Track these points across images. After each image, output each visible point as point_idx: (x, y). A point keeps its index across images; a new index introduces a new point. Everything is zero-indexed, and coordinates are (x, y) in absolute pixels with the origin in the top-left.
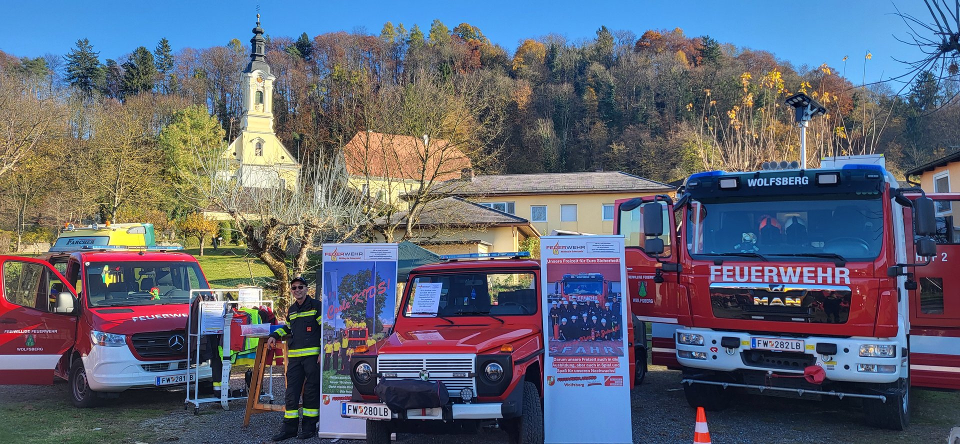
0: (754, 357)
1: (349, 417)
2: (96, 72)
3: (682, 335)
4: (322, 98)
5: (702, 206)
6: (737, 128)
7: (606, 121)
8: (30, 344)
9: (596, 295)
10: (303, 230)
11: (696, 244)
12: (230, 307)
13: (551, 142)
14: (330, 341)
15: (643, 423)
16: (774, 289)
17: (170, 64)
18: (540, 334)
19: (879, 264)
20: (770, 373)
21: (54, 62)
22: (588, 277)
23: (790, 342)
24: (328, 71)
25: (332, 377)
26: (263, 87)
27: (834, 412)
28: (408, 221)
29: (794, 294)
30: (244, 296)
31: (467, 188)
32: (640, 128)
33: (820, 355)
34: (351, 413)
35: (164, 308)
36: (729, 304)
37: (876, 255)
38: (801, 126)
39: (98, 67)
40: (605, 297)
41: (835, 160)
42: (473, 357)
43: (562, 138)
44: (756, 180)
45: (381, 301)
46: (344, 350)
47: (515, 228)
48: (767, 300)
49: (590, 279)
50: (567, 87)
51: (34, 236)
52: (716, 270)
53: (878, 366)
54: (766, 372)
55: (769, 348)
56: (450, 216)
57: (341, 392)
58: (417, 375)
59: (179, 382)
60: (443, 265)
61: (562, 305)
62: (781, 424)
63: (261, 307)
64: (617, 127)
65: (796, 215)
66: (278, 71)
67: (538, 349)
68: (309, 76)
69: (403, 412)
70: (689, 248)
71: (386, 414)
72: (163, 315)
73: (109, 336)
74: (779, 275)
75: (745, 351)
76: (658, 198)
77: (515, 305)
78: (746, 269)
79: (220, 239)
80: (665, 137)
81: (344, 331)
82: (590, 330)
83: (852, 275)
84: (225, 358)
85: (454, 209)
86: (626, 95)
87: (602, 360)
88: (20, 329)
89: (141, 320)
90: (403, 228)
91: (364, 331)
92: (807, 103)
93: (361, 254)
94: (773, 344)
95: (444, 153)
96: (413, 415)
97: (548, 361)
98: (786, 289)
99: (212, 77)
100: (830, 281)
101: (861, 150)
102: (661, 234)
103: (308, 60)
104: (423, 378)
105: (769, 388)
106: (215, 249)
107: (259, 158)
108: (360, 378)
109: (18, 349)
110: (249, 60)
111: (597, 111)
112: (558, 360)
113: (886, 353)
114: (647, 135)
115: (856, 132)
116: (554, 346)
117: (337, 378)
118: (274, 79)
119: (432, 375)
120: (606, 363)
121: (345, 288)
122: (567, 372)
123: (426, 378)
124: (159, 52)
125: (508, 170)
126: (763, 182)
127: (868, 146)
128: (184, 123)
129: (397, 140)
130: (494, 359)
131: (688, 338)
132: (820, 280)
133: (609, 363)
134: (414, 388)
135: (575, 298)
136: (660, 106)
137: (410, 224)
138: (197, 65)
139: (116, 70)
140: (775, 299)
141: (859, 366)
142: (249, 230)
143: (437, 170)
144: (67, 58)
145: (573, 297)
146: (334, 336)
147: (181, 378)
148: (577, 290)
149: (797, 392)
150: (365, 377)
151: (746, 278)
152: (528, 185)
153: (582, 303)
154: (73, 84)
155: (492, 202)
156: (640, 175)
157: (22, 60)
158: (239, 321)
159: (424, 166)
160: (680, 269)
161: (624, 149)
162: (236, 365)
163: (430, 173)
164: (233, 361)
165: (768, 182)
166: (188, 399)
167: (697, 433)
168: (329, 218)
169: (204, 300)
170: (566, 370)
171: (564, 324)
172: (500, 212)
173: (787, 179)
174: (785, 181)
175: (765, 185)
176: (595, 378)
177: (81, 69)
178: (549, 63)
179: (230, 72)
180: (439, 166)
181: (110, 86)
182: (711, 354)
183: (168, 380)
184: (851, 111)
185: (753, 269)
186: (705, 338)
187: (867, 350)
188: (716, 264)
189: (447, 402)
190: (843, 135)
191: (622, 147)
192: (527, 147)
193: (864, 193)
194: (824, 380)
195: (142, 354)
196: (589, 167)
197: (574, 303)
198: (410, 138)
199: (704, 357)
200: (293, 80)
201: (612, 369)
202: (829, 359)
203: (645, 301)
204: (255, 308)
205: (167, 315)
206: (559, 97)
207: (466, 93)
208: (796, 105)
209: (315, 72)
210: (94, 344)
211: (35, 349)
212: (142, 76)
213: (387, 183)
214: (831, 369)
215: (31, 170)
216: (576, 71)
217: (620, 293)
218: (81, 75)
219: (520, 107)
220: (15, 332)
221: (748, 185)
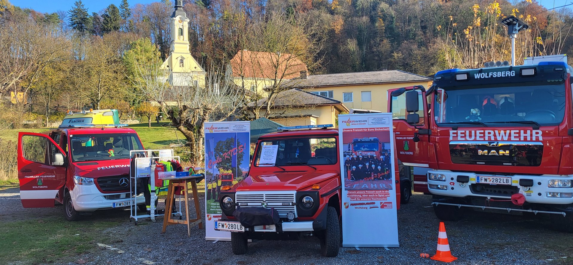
0: (478, 189)
1: (219, 230)
2: (87, 20)
3: (431, 175)
4: (218, 31)
5: (445, 92)
6: (470, 40)
7: (389, 38)
8: (40, 184)
9: (374, 151)
10: (202, 112)
11: (441, 118)
12: (153, 161)
13: (356, 53)
14: (210, 182)
15: (407, 230)
16: (492, 144)
17: (129, 14)
18: (339, 176)
19: (562, 127)
20: (489, 198)
21: (63, 16)
22: (369, 140)
23: (502, 179)
24: (221, 15)
25: (212, 204)
26: (183, 26)
27: (531, 220)
28: (267, 104)
29: (504, 148)
30: (163, 154)
31: (303, 83)
32: (411, 43)
33: (522, 187)
34: (220, 228)
35: (117, 161)
36: (464, 153)
37: (560, 121)
38: (512, 37)
39: (88, 17)
40: (380, 153)
41: (533, 59)
42: (294, 192)
43: (363, 50)
44: (480, 74)
45: (240, 157)
46: (219, 187)
47: (333, 107)
48: (487, 152)
49: (370, 141)
50: (365, 19)
51: (56, 117)
52: (453, 133)
53: (561, 193)
54: (486, 198)
55: (488, 182)
56: (293, 100)
57: (218, 212)
58: (260, 204)
59: (126, 205)
60: (278, 133)
61: (353, 158)
62: (496, 229)
63: (172, 160)
64: (397, 43)
65: (507, 96)
66: (191, 15)
67: (338, 186)
68: (209, 18)
69: (252, 228)
70: (436, 119)
71: (241, 228)
72: (116, 166)
73: (84, 179)
74: (495, 135)
75: (472, 184)
76: (416, 88)
77: (324, 158)
78: (473, 132)
79: (161, 117)
80: (427, 47)
81: (219, 176)
82: (371, 173)
83: (544, 135)
84: (152, 191)
85: (295, 96)
86: (402, 22)
87: (378, 192)
88: (33, 175)
89: (103, 169)
90: (265, 108)
91: (230, 175)
92: (516, 23)
93: (228, 128)
94: (490, 180)
95: (288, 62)
96: (258, 229)
97: (344, 193)
98: (500, 144)
99: (153, 20)
100: (529, 139)
101: (551, 51)
102: (417, 111)
103: (209, 8)
104: (264, 206)
105: (488, 207)
106: (158, 122)
107: (181, 68)
108: (226, 206)
109: (33, 187)
110: (174, 9)
111: (385, 33)
112: (350, 192)
113: (566, 185)
114: (416, 46)
115: (549, 40)
116: (348, 184)
117: (215, 204)
118: (188, 20)
119: (269, 204)
120: (381, 194)
121: (218, 149)
122: (357, 200)
123: (265, 206)
124: (122, 7)
125: (330, 71)
126: (484, 75)
127: (556, 48)
128: (137, 49)
129: (260, 54)
130: (308, 194)
131: (435, 176)
132: (522, 139)
133: (383, 194)
134: (257, 213)
135: (362, 153)
136: (424, 28)
137: (269, 106)
138: (144, 14)
139: (98, 18)
140: (492, 151)
141: (548, 193)
142: (171, 112)
143: (284, 72)
144: (70, 13)
145: (360, 153)
146: (213, 179)
147: (127, 203)
148: (362, 148)
149: (506, 210)
150: (229, 206)
151: (473, 138)
152: (341, 80)
153: (366, 156)
154: (74, 28)
155: (319, 91)
156: (411, 72)
157: (45, 15)
158: (160, 169)
159: (276, 70)
160: (430, 133)
161: (401, 56)
162: (159, 195)
163: (279, 75)
164: (157, 193)
165: (488, 75)
166: (131, 216)
167: (440, 239)
168: (218, 104)
169: (138, 157)
170: (355, 199)
171: (354, 170)
172: (323, 97)
173: (500, 73)
174: (499, 74)
175: (486, 77)
176: (374, 203)
177: (78, 19)
178: (354, 4)
179: (164, 18)
180: (285, 70)
181: (95, 28)
182: (450, 186)
183: (120, 204)
184: (546, 26)
185: (478, 132)
186: (447, 177)
187: (554, 183)
188: (453, 129)
189: (279, 221)
190: (541, 42)
191: (400, 55)
192: (341, 57)
193: (553, 81)
194: (524, 203)
195: (104, 189)
196: (379, 68)
197: (361, 156)
198: (267, 53)
199: (446, 188)
200: (201, 21)
201: (385, 198)
202: (528, 189)
203: (408, 153)
204: (169, 161)
205: (118, 166)
206: (360, 25)
207: (300, 24)
208: (508, 24)
209: (213, 15)
210: (76, 184)
211: (43, 187)
212: (113, 22)
213: (254, 81)
214: (529, 196)
215: (51, 79)
216: (371, 8)
217: (390, 150)
218: (78, 22)
219: (337, 32)
220: (31, 177)
221: (474, 77)
